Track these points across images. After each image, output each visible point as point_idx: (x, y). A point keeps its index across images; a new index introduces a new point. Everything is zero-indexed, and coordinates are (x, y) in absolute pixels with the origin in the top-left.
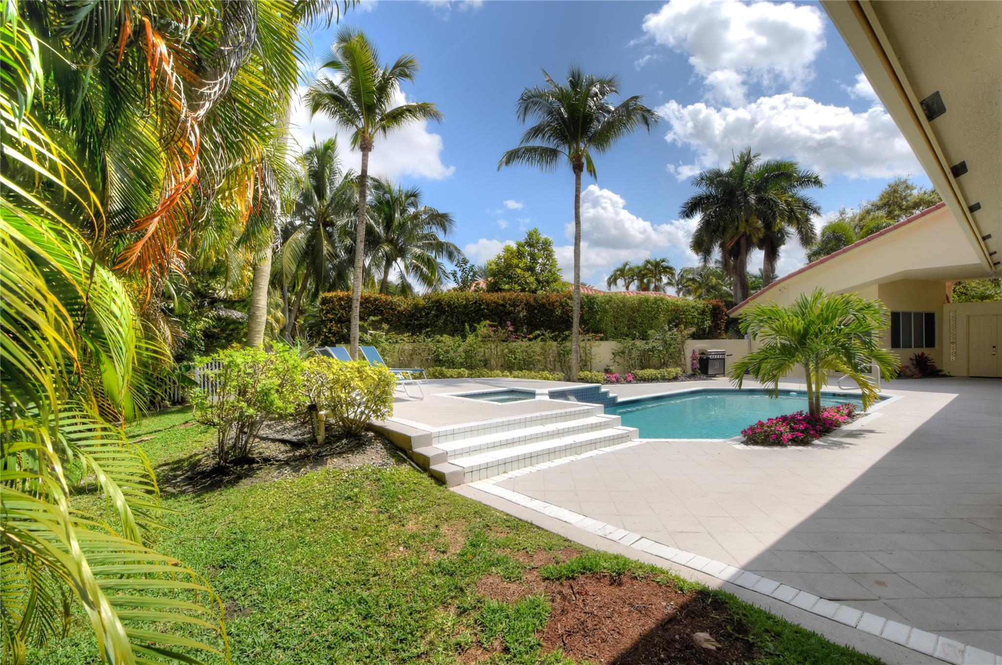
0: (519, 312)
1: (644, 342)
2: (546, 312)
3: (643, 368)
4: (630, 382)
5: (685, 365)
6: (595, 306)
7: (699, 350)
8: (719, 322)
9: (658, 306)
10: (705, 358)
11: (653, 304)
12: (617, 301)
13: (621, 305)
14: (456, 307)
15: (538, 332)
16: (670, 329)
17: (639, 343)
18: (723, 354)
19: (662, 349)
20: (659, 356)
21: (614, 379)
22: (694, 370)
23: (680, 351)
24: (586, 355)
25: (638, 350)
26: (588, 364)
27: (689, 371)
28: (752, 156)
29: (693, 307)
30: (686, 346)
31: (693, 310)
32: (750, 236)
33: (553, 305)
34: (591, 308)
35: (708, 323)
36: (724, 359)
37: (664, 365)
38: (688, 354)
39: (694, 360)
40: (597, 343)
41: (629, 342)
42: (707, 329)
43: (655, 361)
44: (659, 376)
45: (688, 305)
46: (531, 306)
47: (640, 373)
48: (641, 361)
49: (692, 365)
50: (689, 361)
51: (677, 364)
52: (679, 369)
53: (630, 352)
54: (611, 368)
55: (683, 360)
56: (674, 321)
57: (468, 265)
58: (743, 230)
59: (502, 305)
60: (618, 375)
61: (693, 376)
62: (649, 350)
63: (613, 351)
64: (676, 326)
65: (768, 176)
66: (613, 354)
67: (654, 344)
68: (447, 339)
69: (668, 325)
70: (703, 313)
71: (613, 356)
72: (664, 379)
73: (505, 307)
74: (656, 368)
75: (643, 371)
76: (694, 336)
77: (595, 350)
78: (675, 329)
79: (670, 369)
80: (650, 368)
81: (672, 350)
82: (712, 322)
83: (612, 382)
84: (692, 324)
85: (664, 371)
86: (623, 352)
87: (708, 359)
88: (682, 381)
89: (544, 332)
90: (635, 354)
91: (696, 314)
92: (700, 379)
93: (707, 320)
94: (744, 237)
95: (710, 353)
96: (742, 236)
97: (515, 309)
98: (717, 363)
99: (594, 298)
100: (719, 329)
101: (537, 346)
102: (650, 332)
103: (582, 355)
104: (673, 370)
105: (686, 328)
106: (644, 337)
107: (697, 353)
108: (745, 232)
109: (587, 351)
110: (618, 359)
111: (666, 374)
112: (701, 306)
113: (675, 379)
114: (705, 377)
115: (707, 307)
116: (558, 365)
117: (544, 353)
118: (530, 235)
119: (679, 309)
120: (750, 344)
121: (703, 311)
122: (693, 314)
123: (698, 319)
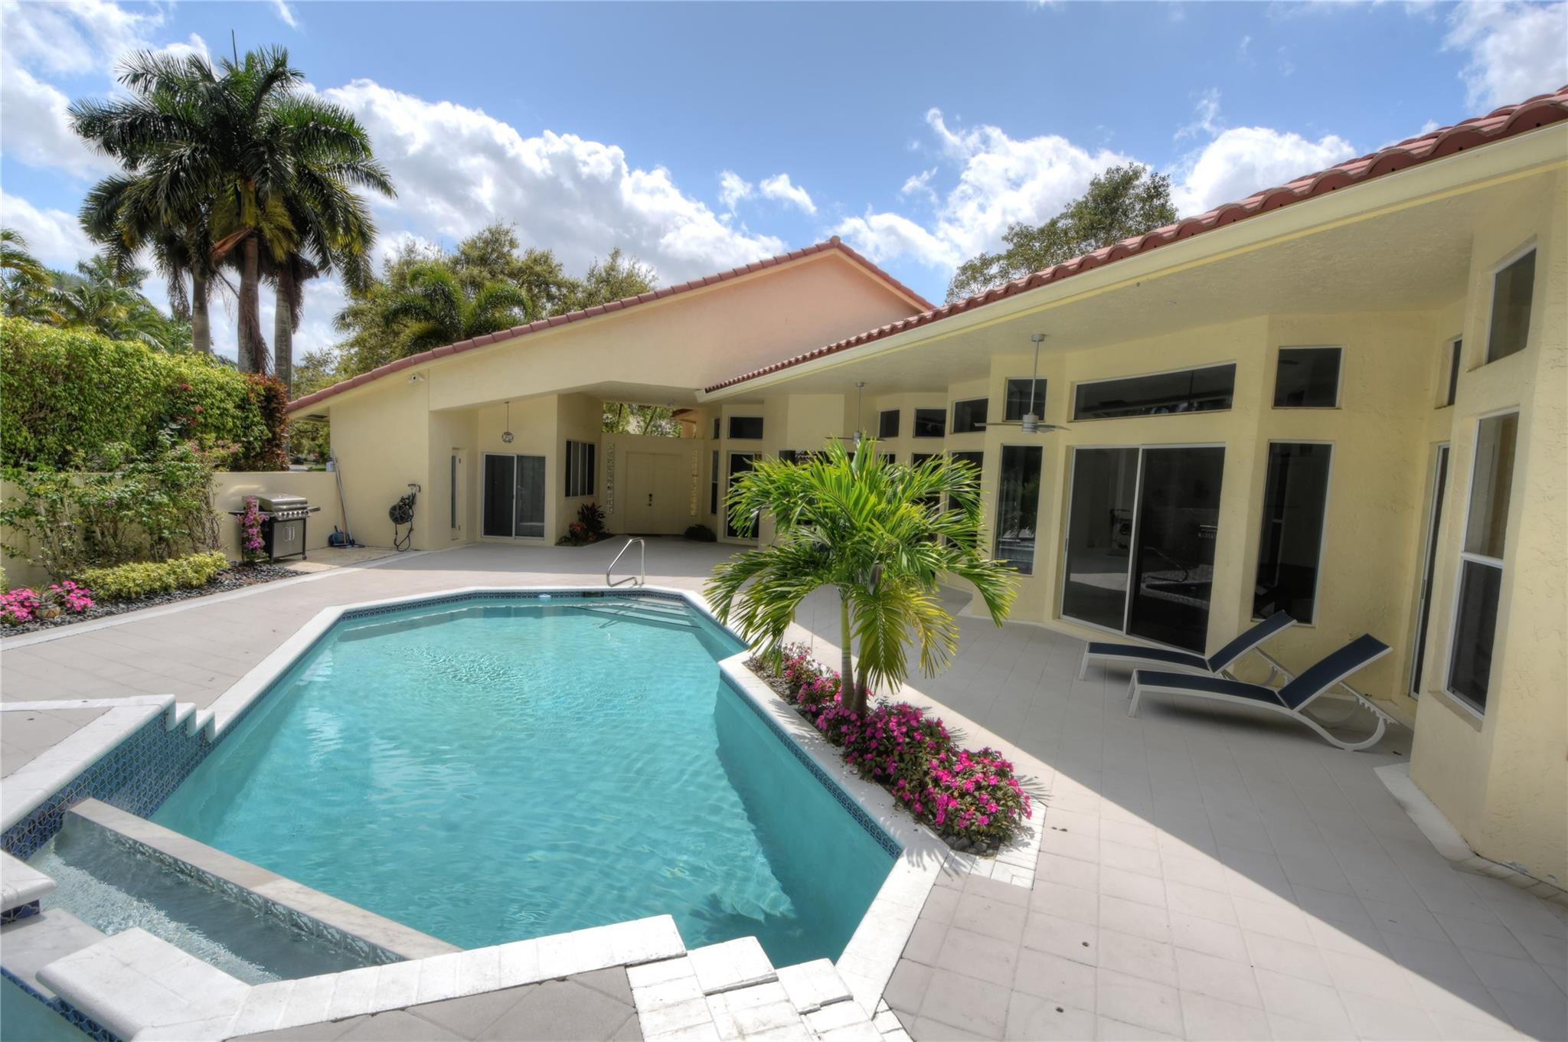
8: (277, 429)
10: (266, 520)
18: (303, 507)
21: (21, 612)
22: (249, 551)
29: (221, 388)
30: (216, 490)
31: (220, 394)
35: (259, 431)
36: (304, 520)
39: (250, 527)
42: (258, 446)
47: (110, 576)
49: (244, 539)
50: (225, 528)
52: (222, 555)
56: (174, 419)
58: (252, 223)
61: (250, 568)
62: (118, 507)
64: (180, 432)
70: (243, 404)
72: (184, 590)
74: (155, 558)
75: (105, 569)
78: (185, 444)
79: (198, 558)
81: (184, 498)
82: (269, 428)
84: (219, 430)
85: (179, 565)
87: (273, 520)
91: (230, 405)
92: (271, 574)
93: (254, 423)
94: (254, 240)
95: (277, 507)
96: (251, 235)
98: (290, 531)
100: (281, 447)
104: (209, 561)
108: (258, 229)
111: (191, 574)
112: (240, 386)
113: (218, 582)
115: (253, 390)
119: (186, 389)
120: (339, 481)
121: (243, 400)
122: (222, 405)
123: (233, 417)
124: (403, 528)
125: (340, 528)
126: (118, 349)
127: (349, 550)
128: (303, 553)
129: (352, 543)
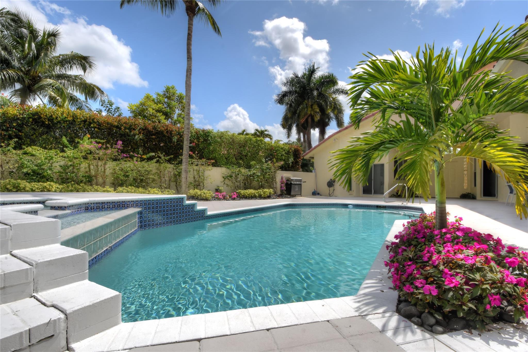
0: (135, 135)
1: (248, 170)
2: (164, 138)
3: (246, 189)
4: (234, 199)
5: (276, 188)
6: (209, 138)
7: (286, 178)
8: (298, 160)
9: (259, 145)
10: (289, 183)
11: (255, 142)
12: (228, 137)
13: (231, 140)
14: (59, 122)
15: (153, 154)
16: (266, 162)
17: (243, 170)
18: (300, 181)
19: (259, 174)
20: (258, 180)
21: (221, 197)
22: (282, 191)
23: (273, 178)
24: (199, 176)
25: (243, 175)
26: (201, 184)
27: (279, 192)
28: (315, 67)
29: (282, 149)
30: (277, 175)
31: (281, 150)
32: (313, 116)
33: (171, 134)
34: (205, 140)
35: (291, 160)
36: (301, 184)
37: (262, 187)
38: (278, 179)
39: (282, 184)
40: (210, 167)
41: (236, 169)
42: (291, 164)
43: (255, 183)
44: (257, 195)
45: (279, 147)
46: (149, 132)
47: (242, 192)
48: (245, 184)
49: (281, 187)
50: (278, 185)
51: (270, 187)
52: (272, 190)
53: (236, 176)
54: (220, 188)
55: (275, 184)
56: (269, 157)
57: (114, 107)
58: (310, 113)
59: (117, 127)
60: (225, 194)
61: (281, 196)
62: (250, 176)
63: (224, 175)
64: (270, 160)
65: (324, 81)
66: (223, 177)
67: (254, 171)
68: (35, 150)
69: (265, 159)
71: (223, 179)
72: (260, 197)
73: (120, 129)
74: (255, 189)
75: (245, 191)
76: (283, 168)
77: (207, 173)
78: (269, 162)
79: (265, 190)
80: (250, 189)
81: (267, 176)
82: (294, 159)
83: (219, 199)
84: (281, 160)
85: (261, 191)
86: (231, 176)
87: (291, 184)
88: (274, 198)
89: (160, 155)
90: (240, 178)
91: (284, 153)
92: (286, 198)
93: (290, 158)
94: (310, 117)
95: (292, 180)
96: (309, 116)
97: (130, 132)
98: (296, 186)
99: (208, 132)
100: (298, 165)
101: (152, 166)
102: (253, 163)
103: (196, 177)
104: (268, 191)
105: (277, 161)
106: (249, 167)
107: (284, 180)
108: (311, 114)
109: (200, 174)
110: (227, 181)
111: (262, 193)
112: (287, 148)
113: (269, 197)
114: (289, 196)
115: (291, 149)
116: (173, 184)
117: (159, 174)
118: (168, 90)
119: (273, 149)
120: (316, 176)
121: (288, 152)
122: (282, 153)
123: (285, 156)
124: (332, 189)
125: (316, 190)
126: (256, 140)
127: (317, 196)
128: (301, 194)
129: (318, 194)
